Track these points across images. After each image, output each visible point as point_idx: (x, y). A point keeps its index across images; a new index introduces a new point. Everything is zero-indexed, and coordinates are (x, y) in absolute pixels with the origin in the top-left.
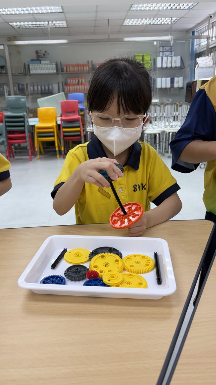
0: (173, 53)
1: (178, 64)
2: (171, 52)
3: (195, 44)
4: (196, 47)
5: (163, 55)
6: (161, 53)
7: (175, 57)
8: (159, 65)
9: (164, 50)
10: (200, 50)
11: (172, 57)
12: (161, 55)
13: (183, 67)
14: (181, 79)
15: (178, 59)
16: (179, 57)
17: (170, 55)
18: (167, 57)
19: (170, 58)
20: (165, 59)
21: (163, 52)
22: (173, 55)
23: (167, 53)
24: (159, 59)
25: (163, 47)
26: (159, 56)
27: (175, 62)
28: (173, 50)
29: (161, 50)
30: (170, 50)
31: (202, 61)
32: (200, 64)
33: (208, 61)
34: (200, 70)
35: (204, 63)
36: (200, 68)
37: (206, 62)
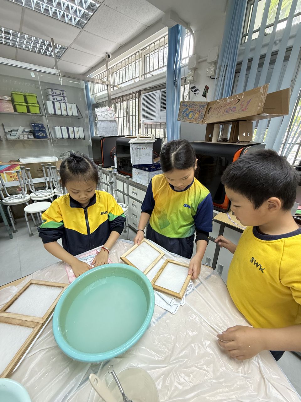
0: (66, 98)
1: (75, 113)
2: (64, 97)
3: (90, 94)
4: (91, 97)
5: (54, 99)
6: (51, 97)
7: (70, 104)
8: (51, 111)
9: (54, 94)
10: (97, 101)
11: (66, 103)
12: (51, 99)
13: (81, 117)
14: (81, 129)
15: (74, 107)
16: (75, 105)
17: (63, 101)
18: (60, 102)
19: (63, 105)
20: (57, 104)
21: (53, 96)
22: (66, 101)
23: (59, 98)
24: (49, 104)
25: (52, 89)
26: (48, 100)
27: (71, 110)
28: (65, 95)
29: (51, 93)
30: (62, 95)
31: (102, 112)
32: (98, 115)
33: (109, 113)
34: (100, 123)
35: (104, 115)
36: (99, 121)
37: (107, 115)
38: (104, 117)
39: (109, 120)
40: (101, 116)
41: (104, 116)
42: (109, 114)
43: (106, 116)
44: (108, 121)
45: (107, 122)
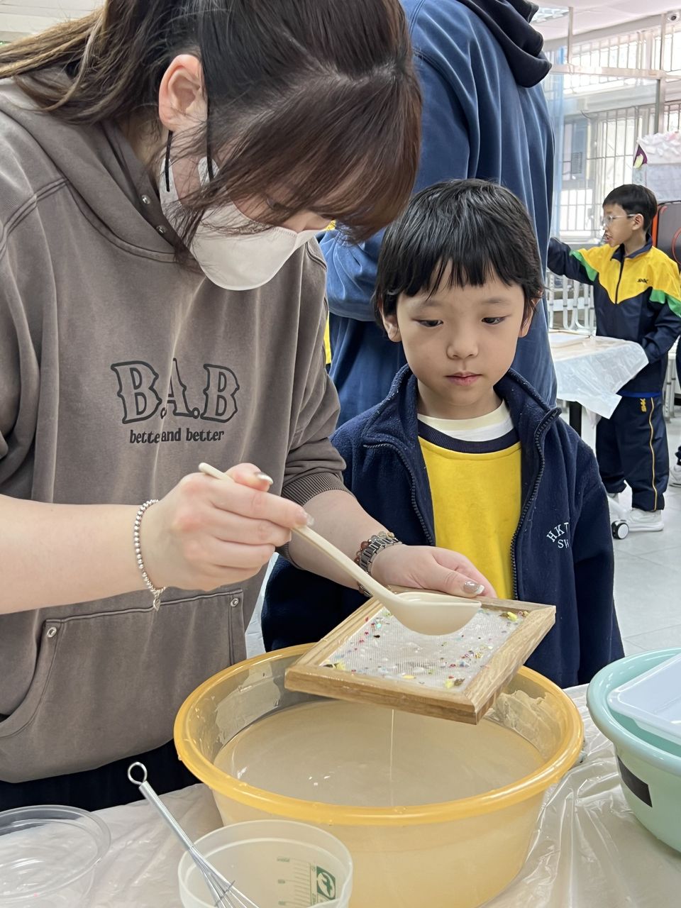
31: (655, 145)
32: (649, 153)
33: (672, 146)
34: (650, 171)
35: (662, 150)
36: (651, 165)
37: (667, 150)
38: (661, 156)
39: (672, 162)
40: (653, 154)
41: (661, 154)
42: (673, 149)
43: (667, 155)
44: (670, 164)
45: (667, 167)
